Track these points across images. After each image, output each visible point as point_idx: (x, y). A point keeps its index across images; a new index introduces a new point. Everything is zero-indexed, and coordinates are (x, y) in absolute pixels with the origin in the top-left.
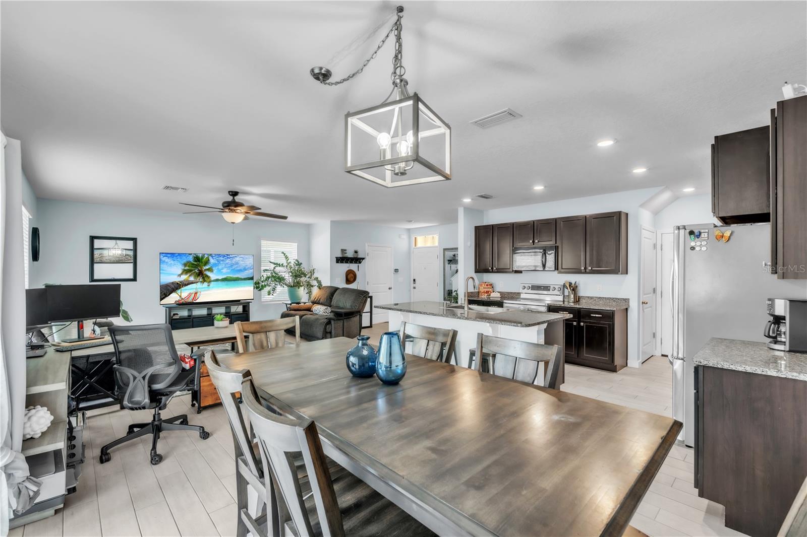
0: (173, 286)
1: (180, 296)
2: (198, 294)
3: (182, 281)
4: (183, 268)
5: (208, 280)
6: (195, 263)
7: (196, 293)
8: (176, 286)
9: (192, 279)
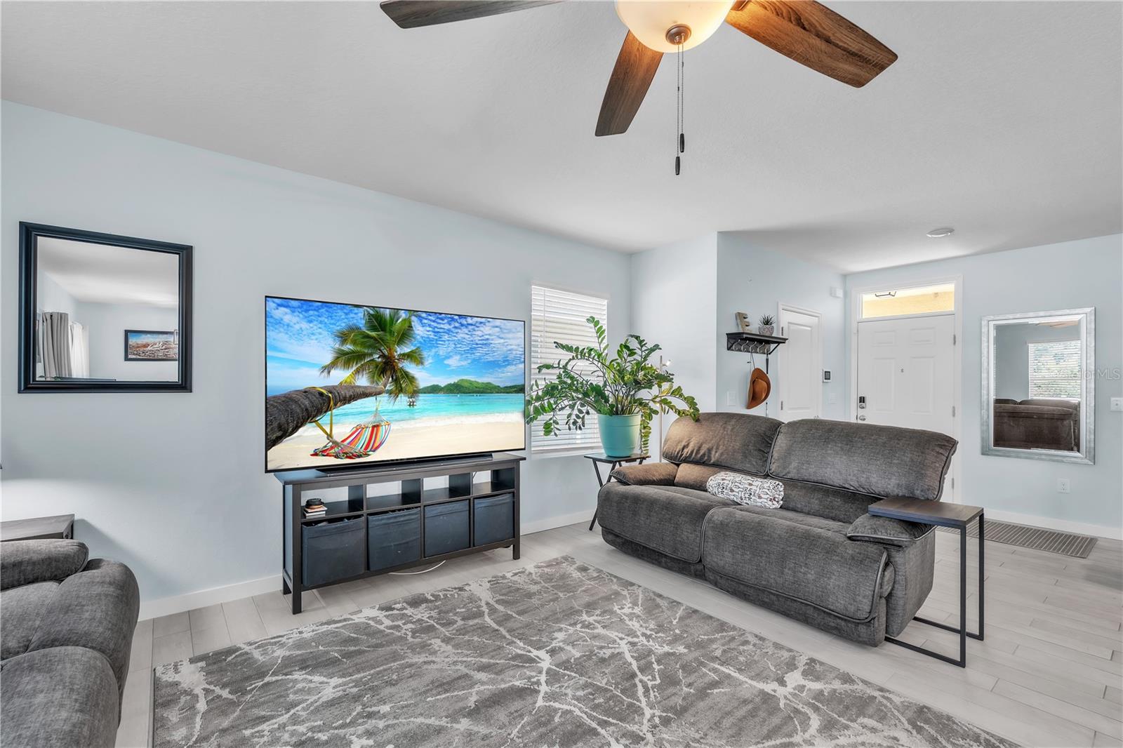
0: (307, 403)
1: (329, 436)
2: (382, 430)
3: (334, 387)
4: (337, 346)
5: (410, 389)
6: (373, 334)
7: (377, 426)
8: (317, 401)
9: (363, 381)
